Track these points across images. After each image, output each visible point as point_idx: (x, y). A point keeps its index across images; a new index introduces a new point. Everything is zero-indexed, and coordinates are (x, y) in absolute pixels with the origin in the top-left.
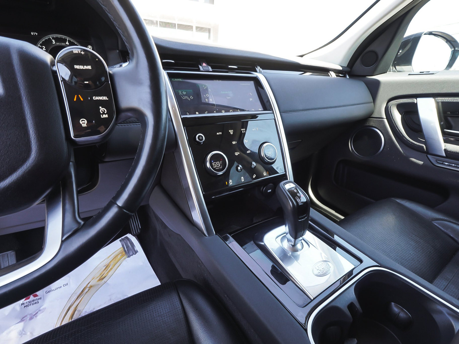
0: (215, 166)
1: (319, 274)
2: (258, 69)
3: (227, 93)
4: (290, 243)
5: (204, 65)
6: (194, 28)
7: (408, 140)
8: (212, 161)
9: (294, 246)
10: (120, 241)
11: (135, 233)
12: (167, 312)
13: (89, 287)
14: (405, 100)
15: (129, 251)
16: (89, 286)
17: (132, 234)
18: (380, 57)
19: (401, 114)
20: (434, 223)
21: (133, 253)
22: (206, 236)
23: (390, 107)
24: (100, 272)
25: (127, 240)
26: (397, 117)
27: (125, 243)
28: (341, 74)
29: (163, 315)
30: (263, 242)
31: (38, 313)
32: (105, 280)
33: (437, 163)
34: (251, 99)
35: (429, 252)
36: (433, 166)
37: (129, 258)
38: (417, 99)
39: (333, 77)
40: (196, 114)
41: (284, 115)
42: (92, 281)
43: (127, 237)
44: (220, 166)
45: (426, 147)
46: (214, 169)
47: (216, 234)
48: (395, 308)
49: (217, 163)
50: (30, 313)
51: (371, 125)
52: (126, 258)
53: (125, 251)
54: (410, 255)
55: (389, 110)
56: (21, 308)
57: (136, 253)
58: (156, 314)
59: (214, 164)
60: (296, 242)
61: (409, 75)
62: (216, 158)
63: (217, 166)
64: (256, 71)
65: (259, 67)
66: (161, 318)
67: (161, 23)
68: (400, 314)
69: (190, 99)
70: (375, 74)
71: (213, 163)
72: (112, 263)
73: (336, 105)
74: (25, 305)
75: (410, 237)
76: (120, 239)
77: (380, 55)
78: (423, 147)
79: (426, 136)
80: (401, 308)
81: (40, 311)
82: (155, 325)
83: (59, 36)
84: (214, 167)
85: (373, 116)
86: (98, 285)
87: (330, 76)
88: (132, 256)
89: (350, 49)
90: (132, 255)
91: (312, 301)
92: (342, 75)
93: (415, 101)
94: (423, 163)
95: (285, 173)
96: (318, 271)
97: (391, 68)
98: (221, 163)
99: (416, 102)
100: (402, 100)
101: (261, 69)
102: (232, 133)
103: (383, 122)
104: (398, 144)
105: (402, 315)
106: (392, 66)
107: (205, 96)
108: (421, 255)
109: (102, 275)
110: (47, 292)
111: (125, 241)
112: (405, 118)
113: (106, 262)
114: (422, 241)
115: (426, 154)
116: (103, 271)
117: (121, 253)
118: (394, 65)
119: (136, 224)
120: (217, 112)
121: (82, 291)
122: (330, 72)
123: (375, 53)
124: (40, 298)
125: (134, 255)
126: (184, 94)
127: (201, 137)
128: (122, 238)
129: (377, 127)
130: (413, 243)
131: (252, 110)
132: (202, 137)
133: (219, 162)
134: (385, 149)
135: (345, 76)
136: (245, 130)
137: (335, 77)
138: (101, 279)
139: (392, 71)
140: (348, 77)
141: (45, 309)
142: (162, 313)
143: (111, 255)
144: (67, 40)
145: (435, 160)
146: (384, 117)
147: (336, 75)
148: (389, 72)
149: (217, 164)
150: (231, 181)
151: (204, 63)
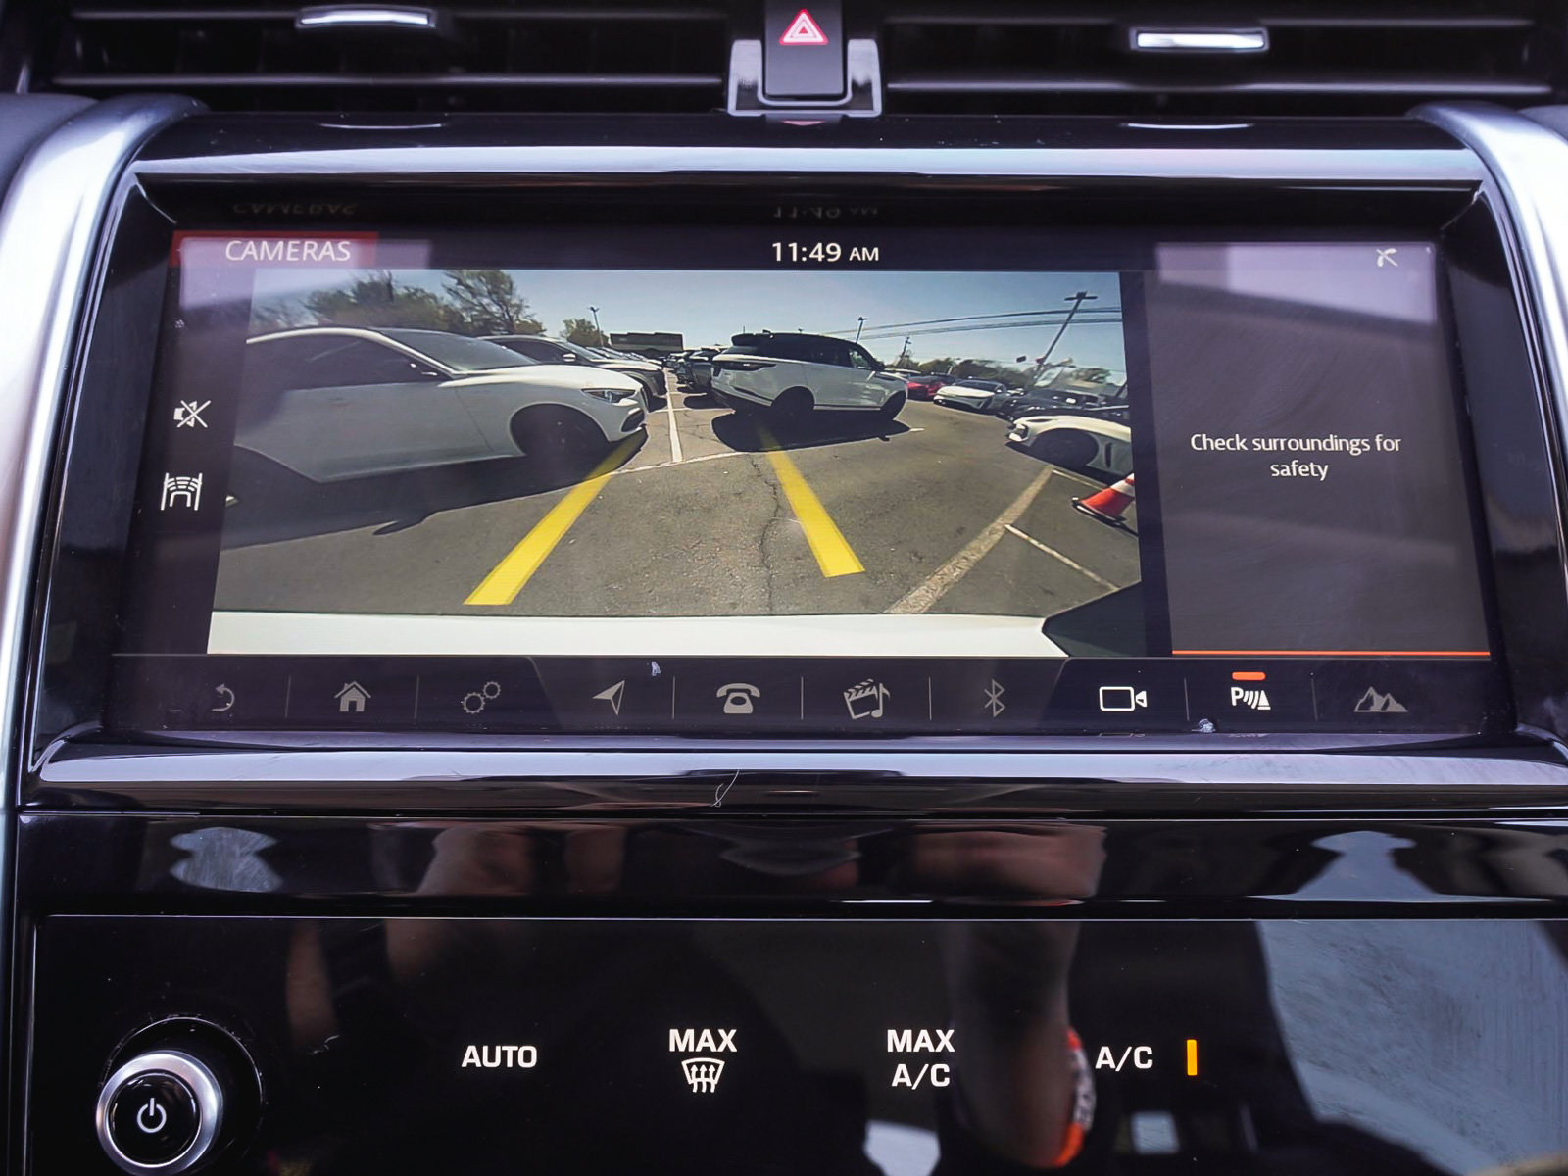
5: (803, 31)
102: (703, 1078)
127: (153, 1104)
151: (803, 20)
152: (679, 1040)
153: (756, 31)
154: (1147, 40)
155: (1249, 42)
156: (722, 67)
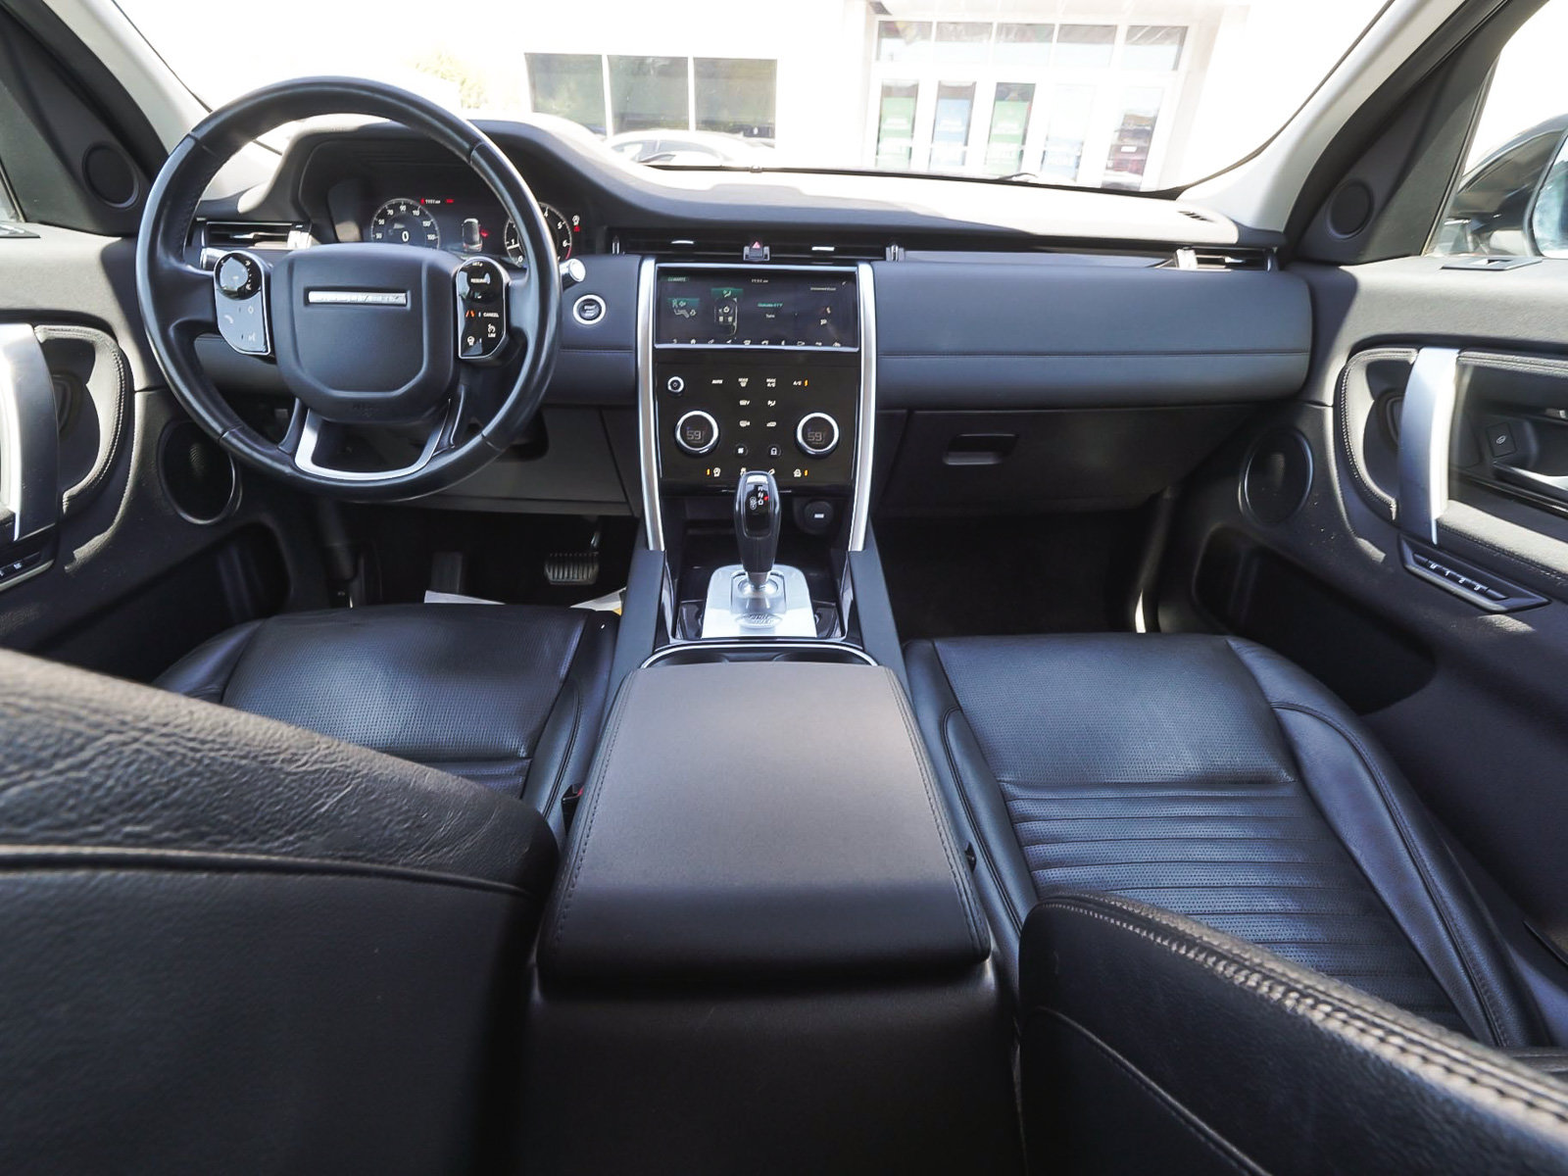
0: (691, 437)
2: (893, 250)
3: (772, 305)
5: (756, 246)
7: (1362, 480)
8: (687, 428)
14: (1391, 352)
18: (1377, 201)
22: (648, 548)
23: (1350, 371)
28: (1230, 257)
33: (1413, 561)
34: (823, 322)
36: (1402, 568)
38: (1418, 352)
39: (1185, 265)
40: (690, 343)
44: (700, 439)
45: (1398, 509)
46: (688, 442)
47: (664, 550)
49: (695, 432)
55: (1346, 383)
59: (690, 434)
61: (1443, 268)
62: (695, 423)
63: (695, 438)
69: (690, 315)
70: (1364, 259)
71: (688, 432)
77: (1379, 198)
78: (1391, 506)
84: (688, 439)
87: (1173, 265)
92: (1236, 261)
93: (1413, 356)
98: (703, 433)
99: (1412, 362)
100: (1384, 352)
101: (901, 252)
102: (743, 385)
103: (1322, 417)
112: (1388, 412)
115: (1394, 532)
120: (733, 342)
122: (1180, 252)
123: (1366, 189)
126: (682, 305)
127: (677, 383)
131: (817, 343)
132: (677, 381)
133: (699, 432)
134: (1309, 504)
136: (774, 382)
137: (1194, 263)
140: (1269, 267)
146: (1330, 400)
147: (1200, 260)
150: (717, 472)
151: (756, 243)
152: (740, 380)
153: (747, 245)
154: (815, 248)
155: (832, 249)
156: (742, 252)
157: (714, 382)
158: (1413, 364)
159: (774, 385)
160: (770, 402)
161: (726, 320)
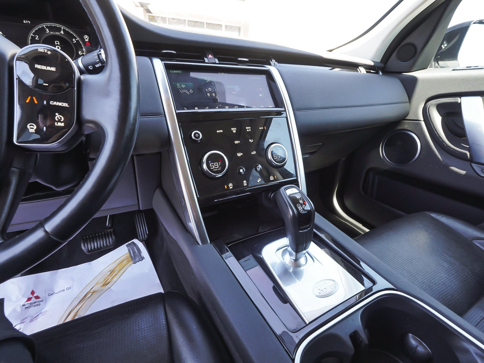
0: (213, 167)
1: (320, 295)
2: (273, 62)
3: (233, 87)
4: (292, 258)
5: (210, 56)
6: (224, 27)
7: (448, 146)
8: (210, 162)
9: (296, 260)
10: (127, 246)
11: (141, 239)
12: (149, 326)
13: (92, 293)
14: (447, 100)
15: (135, 257)
16: (92, 291)
17: (138, 239)
18: (419, 49)
19: (441, 116)
20: (475, 243)
21: (139, 259)
22: (199, 244)
23: (428, 108)
24: (104, 277)
25: (133, 245)
26: (437, 119)
27: (131, 248)
28: (372, 70)
29: (144, 329)
30: (261, 254)
31: (39, 315)
32: (108, 286)
33: (482, 173)
34: (261, 95)
35: (465, 277)
36: (477, 175)
37: (135, 264)
38: (461, 99)
39: (362, 72)
40: (195, 109)
41: (298, 113)
42: (96, 285)
43: (133, 243)
44: (219, 168)
45: (470, 154)
46: (212, 171)
47: (211, 243)
48: (413, 341)
49: (215, 163)
50: (31, 315)
51: (406, 128)
52: (132, 264)
53: (131, 257)
54: (441, 279)
55: (427, 111)
56: (22, 309)
57: (142, 260)
58: (136, 327)
59: (212, 165)
60: (298, 256)
61: (453, 70)
62: (214, 158)
63: (215, 168)
64: (270, 65)
65: (274, 61)
66: (140, 332)
67: (189, 23)
68: (418, 348)
69: (190, 92)
70: (413, 70)
71: (210, 164)
72: (117, 268)
73: (362, 104)
74: (26, 307)
75: (442, 257)
76: (127, 244)
77: (419, 48)
78: (466, 154)
79: (470, 142)
80: (419, 341)
81: (41, 313)
82: (133, 340)
83: (53, 25)
84: (211, 168)
85: (408, 118)
86: (102, 290)
87: (358, 72)
88: (138, 263)
89: (384, 41)
90: (138, 261)
91: (307, 325)
92: (373, 72)
93: (459, 100)
94: (466, 173)
95: (296, 178)
96: (320, 291)
97: (433, 63)
98: (220, 164)
99: (459, 102)
100: (443, 100)
101: (276, 63)
102: (234, 132)
103: (420, 125)
104: (437, 150)
105: (420, 349)
106: (434, 61)
107: (207, 90)
108: (454, 279)
109: (106, 280)
110: (49, 295)
111: (132, 246)
112: (446, 121)
113: (111, 267)
114: (457, 262)
115: (469, 163)
116: (108, 276)
117: (127, 258)
118: (437, 60)
119: (143, 229)
120: (219, 108)
121: (85, 296)
122: (359, 67)
123: (413, 46)
124: (42, 301)
125: (140, 262)
126: (183, 87)
127: (197, 134)
128: (128, 243)
129: (413, 130)
130: (446, 264)
131: (261, 106)
132: (199, 135)
133: (217, 163)
134: (421, 156)
135: (377, 73)
136: (250, 129)
137: (365, 72)
138: (105, 285)
139: (433, 66)
140: (381, 74)
141: (46, 311)
142: (143, 327)
143: (117, 260)
144: (62, 29)
145: (481, 169)
146: (421, 118)
147: (366, 71)
148: (430, 67)
149: (215, 165)
150: (231, 185)
152: (232, 129)
157: (218, 131)
158: (460, 103)
159: (250, 130)
160: (250, 140)
161: (211, 96)
